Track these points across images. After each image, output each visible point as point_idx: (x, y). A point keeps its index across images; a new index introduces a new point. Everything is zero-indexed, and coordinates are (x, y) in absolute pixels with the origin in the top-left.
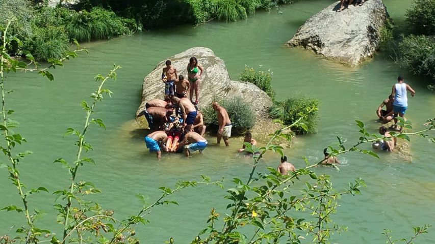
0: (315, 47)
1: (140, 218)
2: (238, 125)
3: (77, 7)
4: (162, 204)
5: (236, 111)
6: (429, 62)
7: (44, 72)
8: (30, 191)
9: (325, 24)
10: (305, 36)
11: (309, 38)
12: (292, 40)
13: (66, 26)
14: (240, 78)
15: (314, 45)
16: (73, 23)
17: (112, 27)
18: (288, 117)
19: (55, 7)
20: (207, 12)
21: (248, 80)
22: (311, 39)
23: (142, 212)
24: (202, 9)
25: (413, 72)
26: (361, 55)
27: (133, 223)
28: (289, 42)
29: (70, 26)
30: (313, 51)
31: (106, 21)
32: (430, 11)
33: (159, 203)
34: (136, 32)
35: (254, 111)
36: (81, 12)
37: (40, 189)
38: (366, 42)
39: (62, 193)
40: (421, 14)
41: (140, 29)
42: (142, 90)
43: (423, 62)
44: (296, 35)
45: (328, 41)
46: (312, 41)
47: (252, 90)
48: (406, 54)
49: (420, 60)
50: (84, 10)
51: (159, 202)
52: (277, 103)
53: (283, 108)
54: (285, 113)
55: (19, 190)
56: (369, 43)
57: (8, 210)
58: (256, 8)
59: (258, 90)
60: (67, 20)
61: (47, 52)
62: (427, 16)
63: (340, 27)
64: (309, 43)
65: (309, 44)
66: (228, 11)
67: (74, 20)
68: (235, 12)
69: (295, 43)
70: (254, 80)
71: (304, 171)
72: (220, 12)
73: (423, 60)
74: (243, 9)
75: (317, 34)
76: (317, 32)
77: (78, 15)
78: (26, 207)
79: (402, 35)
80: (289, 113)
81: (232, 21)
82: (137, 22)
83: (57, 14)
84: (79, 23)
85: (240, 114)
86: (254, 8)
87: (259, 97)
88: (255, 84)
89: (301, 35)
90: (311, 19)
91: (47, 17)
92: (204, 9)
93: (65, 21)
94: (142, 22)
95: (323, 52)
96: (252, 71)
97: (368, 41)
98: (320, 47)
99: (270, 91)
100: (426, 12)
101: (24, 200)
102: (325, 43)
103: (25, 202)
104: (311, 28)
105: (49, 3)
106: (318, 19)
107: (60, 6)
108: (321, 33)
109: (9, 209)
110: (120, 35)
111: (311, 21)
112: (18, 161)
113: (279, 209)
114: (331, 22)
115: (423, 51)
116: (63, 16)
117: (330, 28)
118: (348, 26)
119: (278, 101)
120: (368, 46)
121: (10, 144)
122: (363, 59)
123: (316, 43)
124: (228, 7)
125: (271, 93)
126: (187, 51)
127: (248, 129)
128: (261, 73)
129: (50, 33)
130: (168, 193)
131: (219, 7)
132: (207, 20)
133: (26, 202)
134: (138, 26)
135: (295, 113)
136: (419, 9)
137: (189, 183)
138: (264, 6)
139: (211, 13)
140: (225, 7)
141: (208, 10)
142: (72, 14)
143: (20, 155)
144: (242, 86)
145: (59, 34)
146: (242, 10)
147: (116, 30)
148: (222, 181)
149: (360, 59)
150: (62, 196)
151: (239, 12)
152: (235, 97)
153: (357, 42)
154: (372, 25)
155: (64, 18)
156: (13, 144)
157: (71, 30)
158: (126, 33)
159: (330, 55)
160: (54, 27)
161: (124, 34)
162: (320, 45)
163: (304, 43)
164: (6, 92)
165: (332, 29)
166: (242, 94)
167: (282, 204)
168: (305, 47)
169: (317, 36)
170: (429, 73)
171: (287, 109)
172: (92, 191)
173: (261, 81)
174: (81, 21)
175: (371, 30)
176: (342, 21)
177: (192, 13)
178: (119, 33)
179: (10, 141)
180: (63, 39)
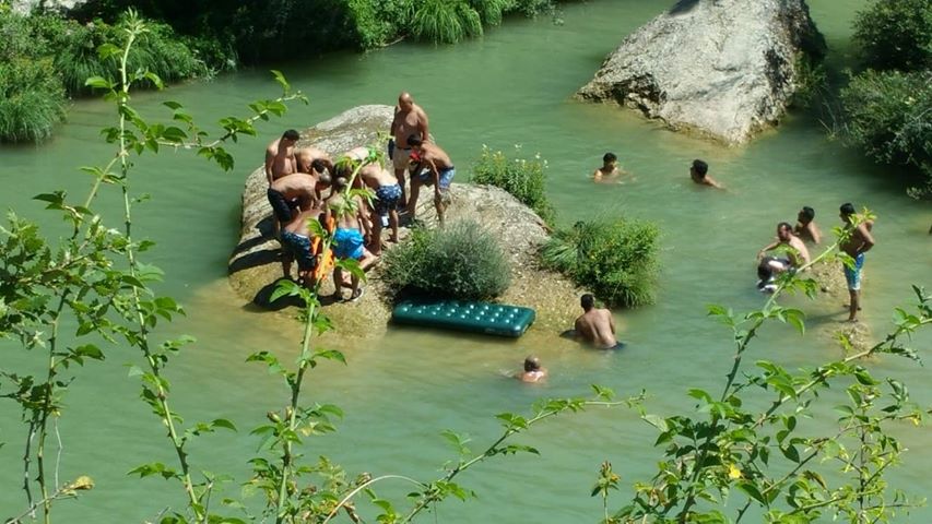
0: (645, 100)
1: (454, 487)
2: (471, 288)
3: (80, 15)
4: (505, 453)
5: (465, 254)
6: (911, 134)
7: (213, 151)
8: (194, 430)
9: (667, 46)
10: (620, 77)
11: (630, 81)
12: (591, 86)
13: (57, 59)
14: (472, 176)
15: (643, 96)
16: (72, 51)
17: (166, 59)
18: (587, 267)
19: (28, 14)
20: (389, 21)
21: (490, 180)
22: (634, 83)
23: (456, 472)
24: (377, 16)
25: (872, 157)
26: (753, 119)
27: (435, 499)
28: (583, 89)
29: (66, 57)
30: (639, 111)
31: (150, 46)
32: (910, 15)
33: (496, 452)
34: (224, 71)
35: (507, 253)
36: (91, 25)
37: (218, 423)
38: (764, 89)
39: (272, 431)
40: (889, 22)
41: (232, 62)
42: (242, 208)
43: (897, 134)
44: (600, 75)
45: (675, 86)
46: (636, 87)
47: (502, 204)
48: (858, 116)
49: (889, 129)
50: (100, 20)
51: (498, 448)
52: (562, 235)
53: (575, 246)
54: (580, 256)
55: (169, 428)
56: (770, 89)
57: (143, 475)
58: (503, 11)
59: (513, 204)
60: (59, 43)
61: (12, 120)
62: (905, 26)
63: (702, 53)
64: (631, 91)
65: (631, 95)
66: (438, 18)
67: (75, 44)
68: (454, 20)
69: (598, 91)
70: (505, 180)
71: (841, 367)
72: (418, 23)
73: (898, 129)
74: (473, 14)
75: (649, 70)
76: (649, 65)
77: (84, 30)
78: (185, 467)
79: (848, 71)
80: (588, 257)
81: (447, 41)
82: (224, 46)
83: (34, 30)
84: (87, 51)
85: (476, 262)
86: (499, 11)
87: (519, 221)
88: (507, 189)
89: (610, 74)
90: (634, 36)
91: (11, 39)
92: (382, 15)
93: (52, 47)
94: (237, 46)
95: (663, 113)
96: (497, 160)
97: (767, 86)
98: (657, 101)
99: (543, 207)
100: (900, 17)
101: (179, 450)
102: (668, 91)
103: (182, 455)
104: (634, 58)
105: (15, 4)
106: (650, 35)
107: (40, 10)
108: (657, 69)
109: (145, 472)
110: (186, 77)
111: (634, 41)
112: (164, 359)
113: (751, 461)
114: (681, 43)
115: (896, 109)
116: (48, 36)
117: (679, 57)
118: (721, 50)
119: (563, 230)
120: (767, 97)
121: (146, 320)
122: (756, 129)
123: (647, 93)
124: (438, 9)
125: (546, 210)
126: (345, 114)
127: (495, 295)
128: (520, 163)
129: (18, 76)
130: (518, 428)
131: (416, 10)
132: (388, 41)
133: (185, 455)
134: (228, 55)
135: (603, 256)
136: (886, 11)
137: (566, 403)
138: (522, 7)
139: (398, 24)
140: (432, 11)
141: (391, 17)
142: (71, 31)
143: (167, 345)
144: (476, 194)
145: (40, 77)
146: (470, 17)
147: (176, 67)
148: (641, 398)
149: (751, 130)
150: (273, 439)
151: (464, 20)
152: (462, 222)
153: (742, 89)
154: (776, 48)
155: (52, 40)
156: (152, 321)
157: (68, 68)
158: (198, 73)
159: (679, 119)
160: (27, 62)
161: (194, 76)
162: (655, 95)
163: (618, 93)
164: (133, 199)
165: (683, 58)
166: (478, 213)
167: (759, 450)
168: (621, 102)
169: (649, 75)
170: (910, 158)
171: (584, 249)
172: (316, 428)
173: (521, 182)
174: (92, 46)
175: (773, 60)
176: (706, 39)
177: (353, 24)
178: (182, 74)
179: (144, 313)
180: (50, 90)
